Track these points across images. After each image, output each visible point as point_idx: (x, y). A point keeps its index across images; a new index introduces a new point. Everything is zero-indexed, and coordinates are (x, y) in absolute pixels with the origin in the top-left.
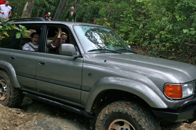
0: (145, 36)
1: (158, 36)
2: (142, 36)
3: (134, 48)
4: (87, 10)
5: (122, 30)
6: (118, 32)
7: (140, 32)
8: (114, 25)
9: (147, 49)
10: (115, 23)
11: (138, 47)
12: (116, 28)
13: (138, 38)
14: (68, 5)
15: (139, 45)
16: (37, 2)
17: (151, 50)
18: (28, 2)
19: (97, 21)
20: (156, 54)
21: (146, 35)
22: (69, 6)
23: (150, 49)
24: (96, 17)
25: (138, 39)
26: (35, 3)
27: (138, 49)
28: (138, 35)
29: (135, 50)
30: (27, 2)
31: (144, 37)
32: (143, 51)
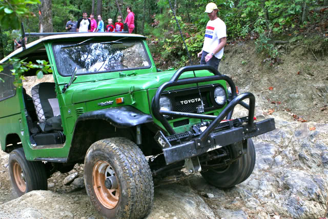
0: (243, 18)
1: (262, 13)
2: (238, 19)
3: (229, 43)
4: (140, 6)
5: (201, 21)
6: (198, 26)
7: (232, 14)
8: (189, 16)
9: (252, 38)
10: (188, 13)
11: (237, 39)
12: (192, 21)
13: (232, 25)
14: (106, 8)
15: (236, 35)
16: (57, 20)
17: (257, 38)
18: (43, 25)
19: (158, 20)
20: (266, 41)
21: (242, 16)
22: (109, 9)
23: (255, 38)
24: (157, 13)
25: (232, 28)
26: (53, 22)
27: (237, 43)
28: (231, 20)
29: (232, 47)
30: (41, 25)
31: (240, 21)
32: (246, 43)
